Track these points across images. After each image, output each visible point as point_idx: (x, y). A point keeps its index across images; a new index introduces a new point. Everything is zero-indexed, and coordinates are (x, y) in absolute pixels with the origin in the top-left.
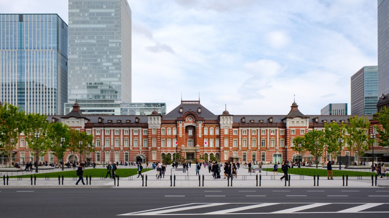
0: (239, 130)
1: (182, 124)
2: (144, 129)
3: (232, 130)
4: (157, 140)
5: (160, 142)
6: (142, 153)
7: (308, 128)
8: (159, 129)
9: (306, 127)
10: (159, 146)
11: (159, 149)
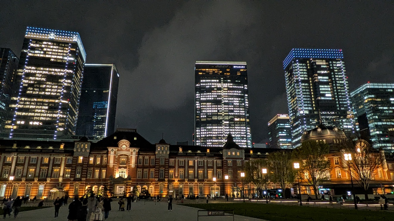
0: (175, 160)
1: (113, 152)
2: (68, 157)
3: (169, 160)
4: (82, 169)
5: (87, 172)
6: (61, 185)
7: (244, 159)
8: (86, 158)
9: (242, 159)
10: (84, 177)
11: (84, 181)
